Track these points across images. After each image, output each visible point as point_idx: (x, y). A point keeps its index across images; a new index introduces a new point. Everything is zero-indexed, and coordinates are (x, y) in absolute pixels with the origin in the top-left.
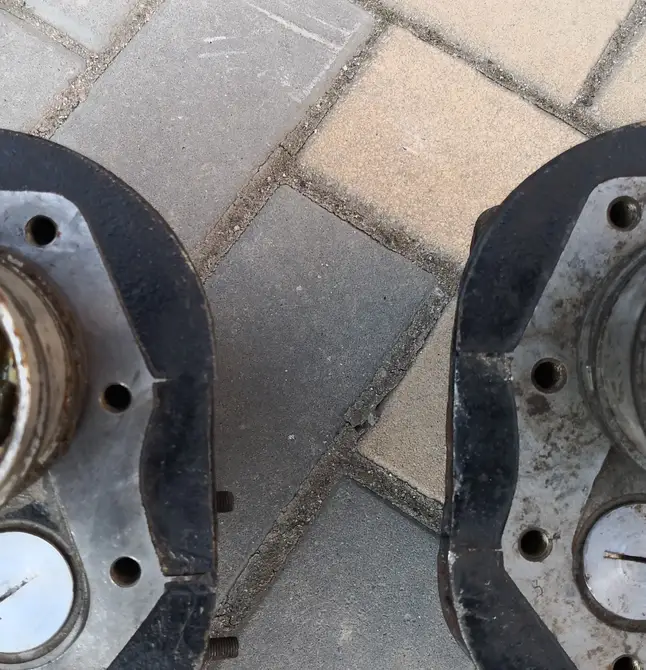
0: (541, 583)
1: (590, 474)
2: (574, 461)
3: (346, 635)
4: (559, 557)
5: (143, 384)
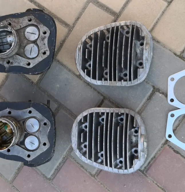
0: (33, 63)
1: (20, 57)
2: (18, 59)
3: (58, 85)
4: (30, 61)
5: (8, 110)
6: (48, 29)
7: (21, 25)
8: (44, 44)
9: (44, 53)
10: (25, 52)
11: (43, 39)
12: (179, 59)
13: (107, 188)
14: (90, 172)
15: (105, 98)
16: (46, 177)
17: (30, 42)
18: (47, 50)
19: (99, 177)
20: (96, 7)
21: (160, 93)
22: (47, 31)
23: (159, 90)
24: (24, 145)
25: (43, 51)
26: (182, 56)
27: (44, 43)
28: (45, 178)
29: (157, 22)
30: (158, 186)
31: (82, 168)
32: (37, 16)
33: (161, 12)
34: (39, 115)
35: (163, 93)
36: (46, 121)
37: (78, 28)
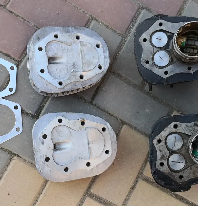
0: (170, 128)
1: (186, 133)
2: (188, 130)
3: (147, 110)
4: (174, 130)
5: (192, 72)
6: (159, 169)
7: (191, 171)
8: (160, 151)
9: (159, 141)
10: (182, 140)
11: (163, 157)
12: (14, 152)
13: (76, 8)
14: (98, 22)
15: (91, 103)
16: (147, 10)
17: (178, 152)
18: (157, 144)
19: (87, 19)
20: (114, 202)
21: (30, 114)
22: (160, 166)
23: (32, 117)
24: (168, 36)
25: (162, 144)
26: (11, 155)
27: (162, 153)
28: (148, 8)
29: (43, 190)
30: (23, 19)
31: (108, 25)
32: (173, 183)
33: (39, 200)
34: (156, 71)
35: (28, 114)
36: (147, 66)
37: (131, 177)
